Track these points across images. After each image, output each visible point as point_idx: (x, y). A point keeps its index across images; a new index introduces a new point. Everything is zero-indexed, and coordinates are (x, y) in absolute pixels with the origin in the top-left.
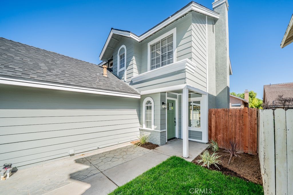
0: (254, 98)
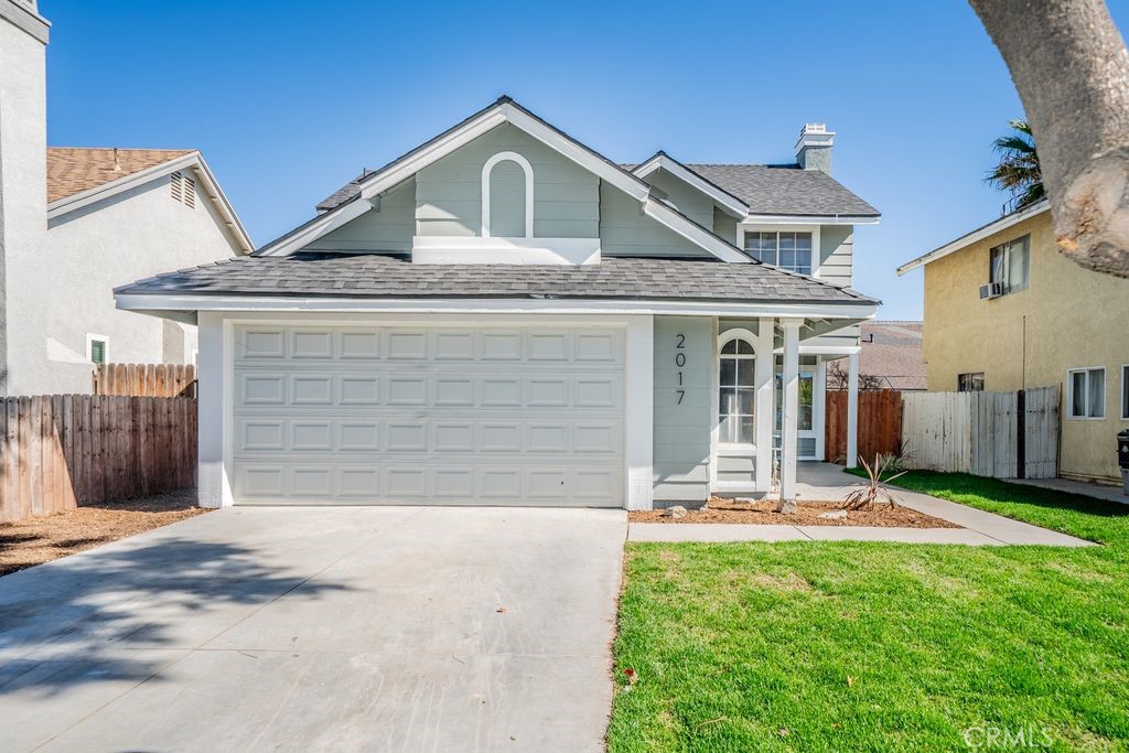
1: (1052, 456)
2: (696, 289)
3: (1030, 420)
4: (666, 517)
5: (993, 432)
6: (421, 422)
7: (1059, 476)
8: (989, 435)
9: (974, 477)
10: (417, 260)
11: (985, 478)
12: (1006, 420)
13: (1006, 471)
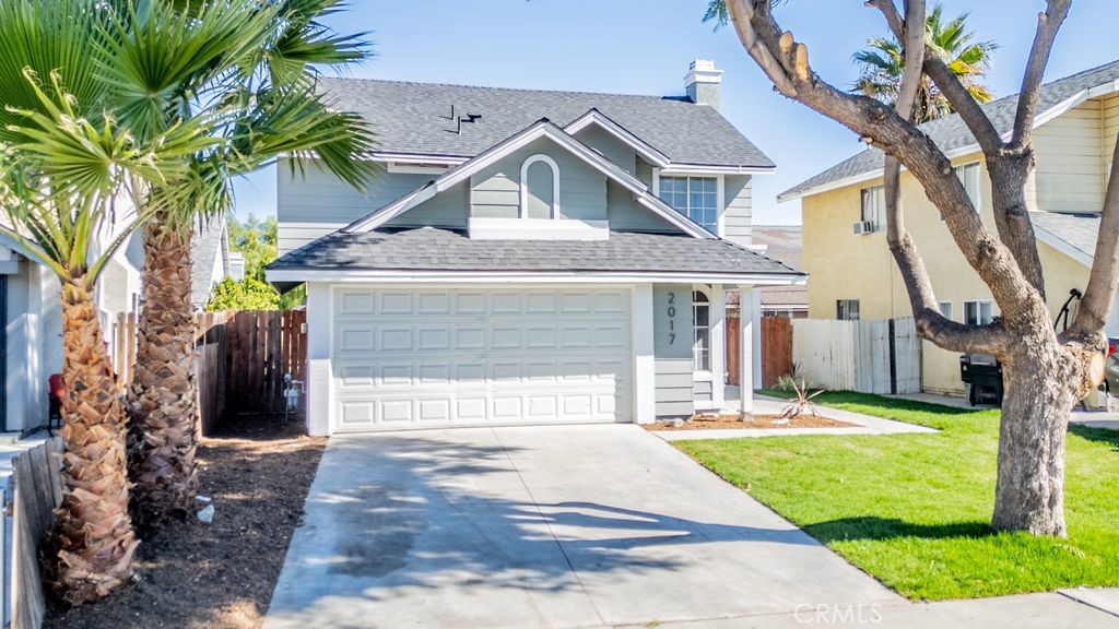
1: (917, 375)
2: (687, 263)
3: (898, 344)
4: (670, 426)
5: (871, 355)
6: (482, 361)
7: (923, 391)
8: (868, 357)
9: (858, 393)
10: (473, 236)
11: (867, 394)
12: (880, 342)
13: (883, 389)
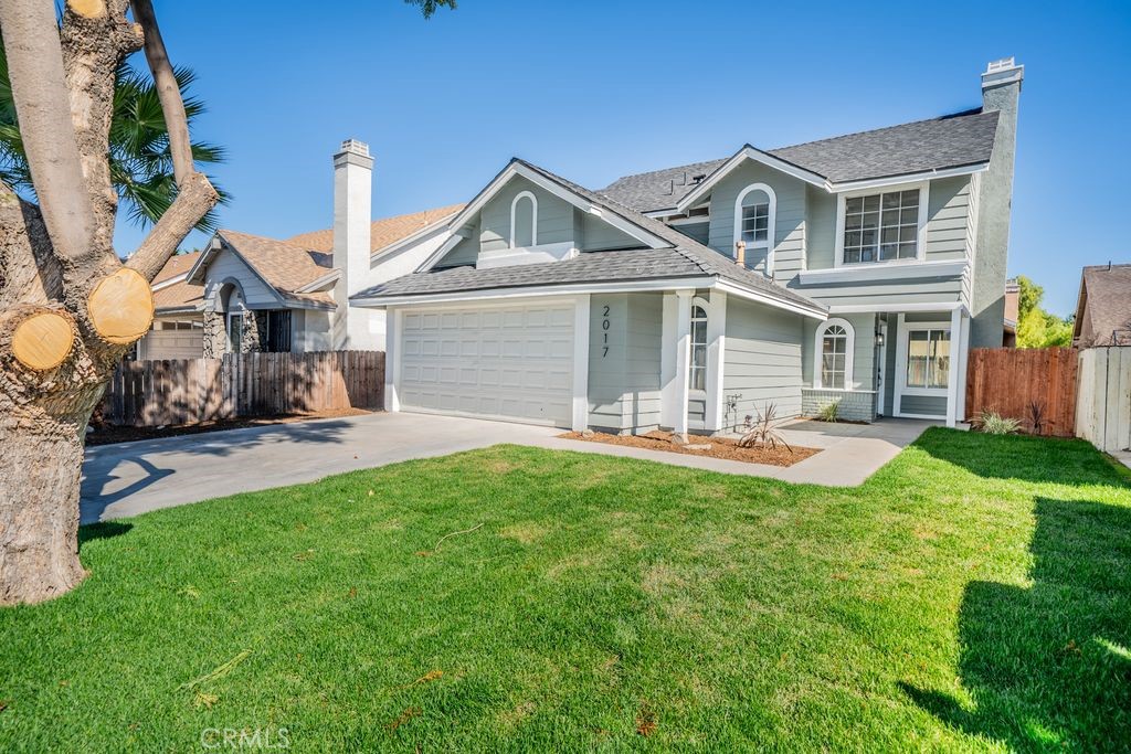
0: (1029, 309)
10: (479, 266)
